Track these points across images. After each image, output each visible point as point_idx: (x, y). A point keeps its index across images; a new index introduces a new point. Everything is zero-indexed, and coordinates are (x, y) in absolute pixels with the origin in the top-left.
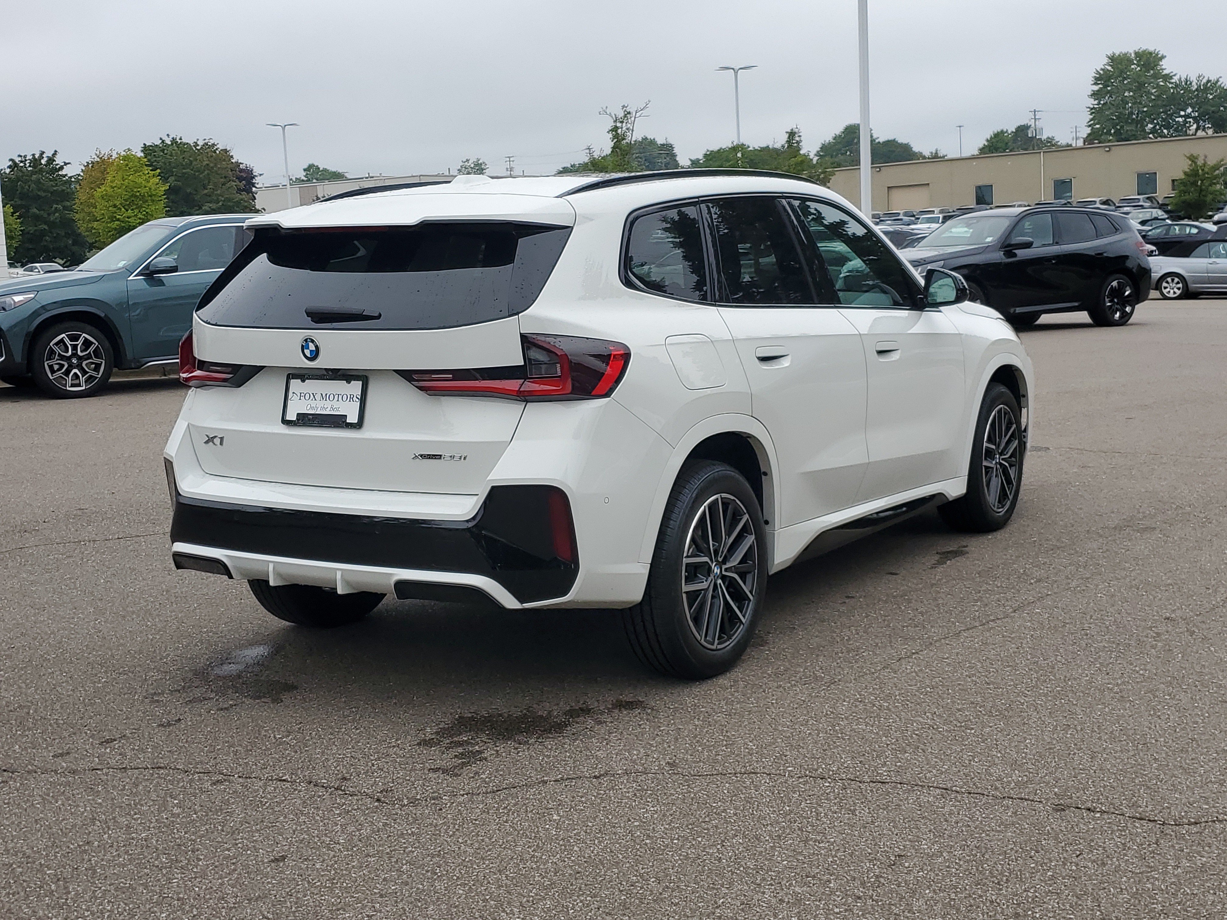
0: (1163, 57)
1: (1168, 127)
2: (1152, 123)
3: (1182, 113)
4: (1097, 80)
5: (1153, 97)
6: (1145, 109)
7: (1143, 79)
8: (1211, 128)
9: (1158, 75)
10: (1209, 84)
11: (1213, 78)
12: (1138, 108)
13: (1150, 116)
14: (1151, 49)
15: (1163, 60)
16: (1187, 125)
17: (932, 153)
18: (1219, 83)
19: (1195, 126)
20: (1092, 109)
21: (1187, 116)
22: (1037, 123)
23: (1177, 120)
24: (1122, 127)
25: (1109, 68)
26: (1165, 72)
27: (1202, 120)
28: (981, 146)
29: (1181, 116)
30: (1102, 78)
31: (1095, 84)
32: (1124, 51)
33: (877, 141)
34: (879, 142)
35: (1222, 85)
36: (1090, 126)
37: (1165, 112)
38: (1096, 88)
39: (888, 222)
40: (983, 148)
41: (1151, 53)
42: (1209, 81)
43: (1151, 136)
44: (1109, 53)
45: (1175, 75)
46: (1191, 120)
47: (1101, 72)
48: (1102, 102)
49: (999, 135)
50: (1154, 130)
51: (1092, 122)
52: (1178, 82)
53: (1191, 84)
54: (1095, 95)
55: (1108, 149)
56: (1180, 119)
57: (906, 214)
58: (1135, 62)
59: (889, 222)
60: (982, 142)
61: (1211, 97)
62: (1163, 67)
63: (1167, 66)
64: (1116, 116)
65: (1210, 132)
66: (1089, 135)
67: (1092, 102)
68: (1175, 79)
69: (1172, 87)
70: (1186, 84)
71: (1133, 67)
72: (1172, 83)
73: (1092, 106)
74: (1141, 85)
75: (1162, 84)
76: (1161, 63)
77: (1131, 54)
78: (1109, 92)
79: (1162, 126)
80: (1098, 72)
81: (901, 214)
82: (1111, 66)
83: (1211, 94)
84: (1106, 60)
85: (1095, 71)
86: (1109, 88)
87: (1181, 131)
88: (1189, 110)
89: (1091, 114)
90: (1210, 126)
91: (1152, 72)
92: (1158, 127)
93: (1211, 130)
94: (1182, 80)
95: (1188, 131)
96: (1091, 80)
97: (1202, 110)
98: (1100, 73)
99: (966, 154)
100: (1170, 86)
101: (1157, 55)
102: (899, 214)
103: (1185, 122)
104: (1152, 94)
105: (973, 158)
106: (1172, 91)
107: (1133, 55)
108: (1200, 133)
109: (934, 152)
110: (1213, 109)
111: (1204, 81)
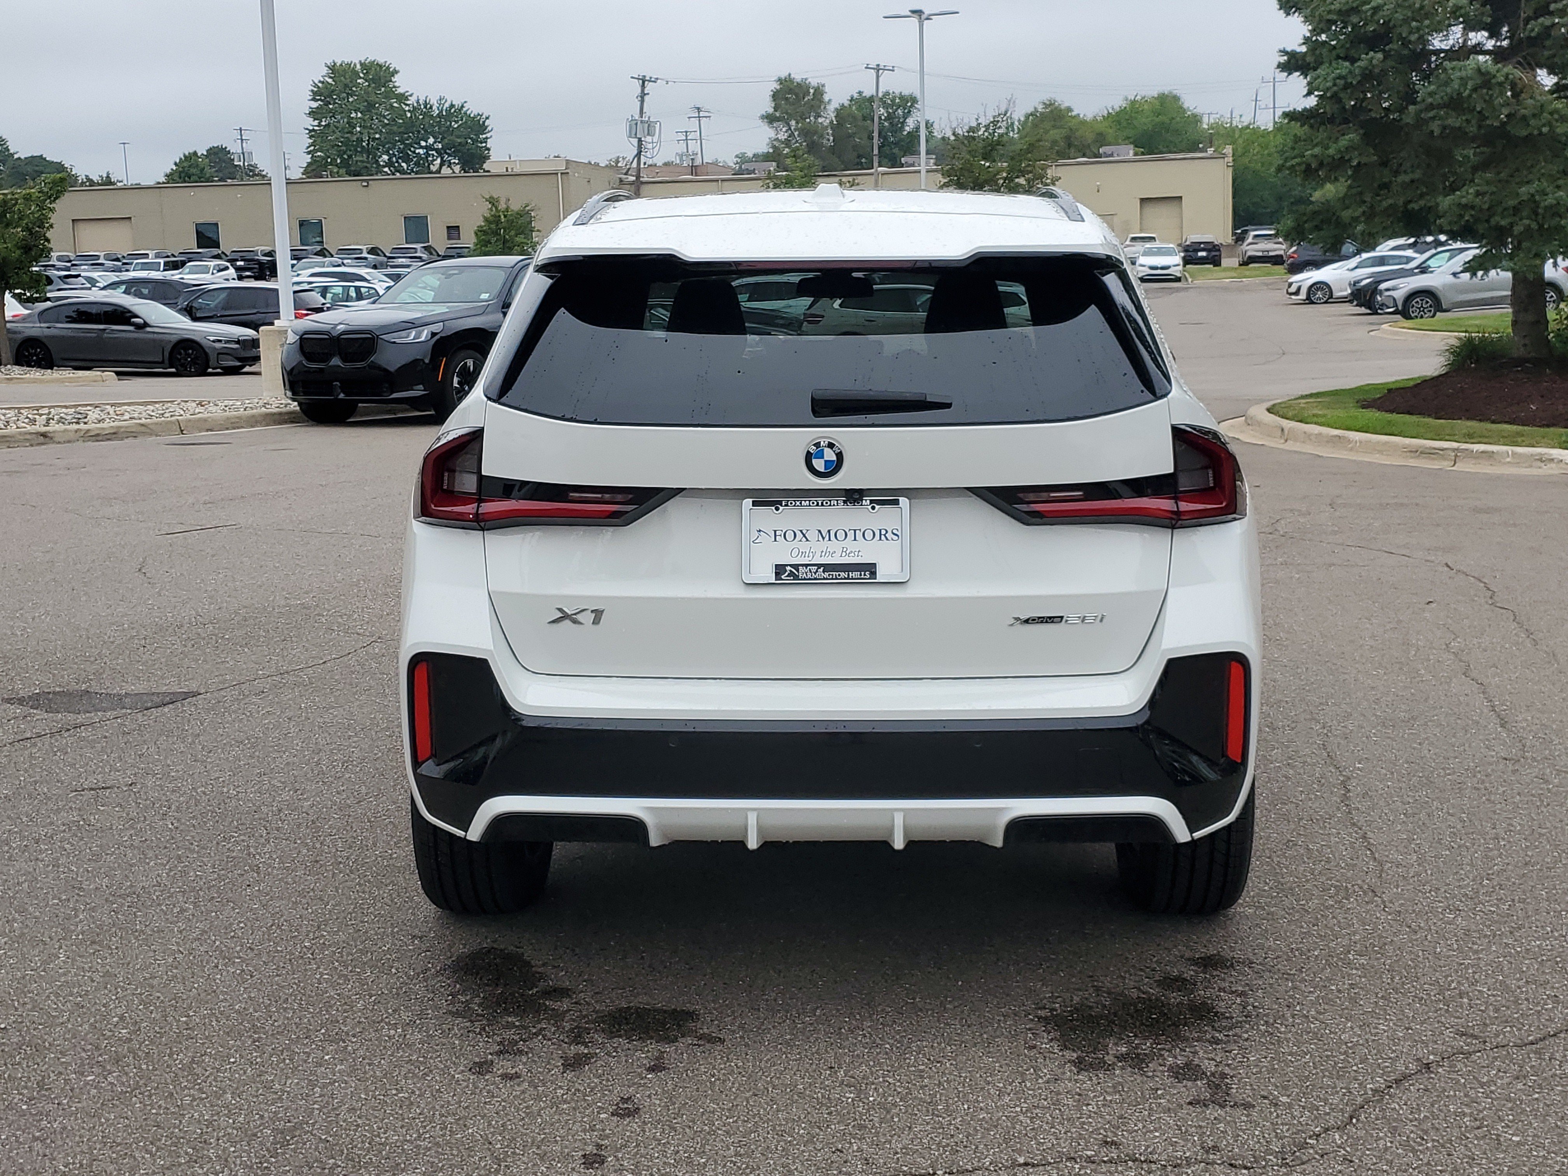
0: (396, 72)
1: (407, 160)
2: (387, 153)
3: (423, 143)
4: (316, 94)
5: (386, 121)
6: (377, 136)
7: (372, 98)
8: (458, 164)
9: (391, 93)
10: (453, 110)
11: (457, 103)
12: (369, 133)
13: (385, 144)
14: (381, 61)
15: (396, 76)
16: (430, 159)
17: (101, 177)
18: (464, 109)
19: (439, 160)
20: (310, 131)
21: (428, 148)
22: (244, 145)
23: (417, 151)
24: (350, 157)
25: (330, 81)
26: (400, 91)
27: (447, 153)
28: (168, 171)
29: (422, 147)
30: (321, 93)
31: (314, 100)
32: (347, 60)
33: (16, 156)
34: (19, 158)
35: (468, 113)
36: (309, 153)
37: (402, 141)
38: (315, 105)
39: (83, 267)
40: (171, 174)
41: (381, 66)
42: (452, 106)
43: (386, 169)
44: (329, 62)
45: (411, 96)
46: (434, 152)
47: (320, 85)
48: (323, 123)
49: (191, 157)
50: (389, 164)
51: (312, 148)
52: (415, 104)
53: (431, 107)
54: (314, 114)
55: (365, 184)
56: (421, 151)
57: (108, 257)
58: (362, 75)
59: (86, 267)
60: (170, 167)
61: (456, 126)
62: (396, 84)
63: (402, 83)
64: (341, 142)
65: (457, 169)
66: (309, 164)
67: (311, 123)
68: (412, 101)
69: (409, 111)
70: (425, 107)
71: (359, 81)
72: (408, 105)
73: (311, 128)
74: (371, 106)
75: (395, 105)
76: (393, 80)
77: (355, 65)
78: (331, 111)
79: (399, 158)
80: (316, 85)
81: (102, 257)
82: (331, 77)
83: (456, 122)
84: (325, 71)
85: (311, 83)
86: (331, 106)
87: (422, 167)
88: (431, 140)
89: (311, 137)
90: (457, 161)
91: (383, 89)
92: (394, 159)
93: (459, 166)
94: (421, 102)
95: (431, 166)
96: (308, 95)
97: (446, 141)
98: (319, 87)
99: (149, 181)
100: (407, 108)
101: (388, 68)
102: (98, 257)
103: (427, 155)
104: (384, 117)
105: (158, 187)
106: (409, 115)
107: (358, 67)
108: (446, 171)
109: (105, 175)
110: (459, 140)
111: (447, 105)
